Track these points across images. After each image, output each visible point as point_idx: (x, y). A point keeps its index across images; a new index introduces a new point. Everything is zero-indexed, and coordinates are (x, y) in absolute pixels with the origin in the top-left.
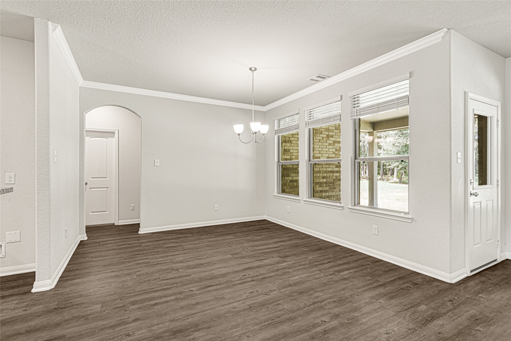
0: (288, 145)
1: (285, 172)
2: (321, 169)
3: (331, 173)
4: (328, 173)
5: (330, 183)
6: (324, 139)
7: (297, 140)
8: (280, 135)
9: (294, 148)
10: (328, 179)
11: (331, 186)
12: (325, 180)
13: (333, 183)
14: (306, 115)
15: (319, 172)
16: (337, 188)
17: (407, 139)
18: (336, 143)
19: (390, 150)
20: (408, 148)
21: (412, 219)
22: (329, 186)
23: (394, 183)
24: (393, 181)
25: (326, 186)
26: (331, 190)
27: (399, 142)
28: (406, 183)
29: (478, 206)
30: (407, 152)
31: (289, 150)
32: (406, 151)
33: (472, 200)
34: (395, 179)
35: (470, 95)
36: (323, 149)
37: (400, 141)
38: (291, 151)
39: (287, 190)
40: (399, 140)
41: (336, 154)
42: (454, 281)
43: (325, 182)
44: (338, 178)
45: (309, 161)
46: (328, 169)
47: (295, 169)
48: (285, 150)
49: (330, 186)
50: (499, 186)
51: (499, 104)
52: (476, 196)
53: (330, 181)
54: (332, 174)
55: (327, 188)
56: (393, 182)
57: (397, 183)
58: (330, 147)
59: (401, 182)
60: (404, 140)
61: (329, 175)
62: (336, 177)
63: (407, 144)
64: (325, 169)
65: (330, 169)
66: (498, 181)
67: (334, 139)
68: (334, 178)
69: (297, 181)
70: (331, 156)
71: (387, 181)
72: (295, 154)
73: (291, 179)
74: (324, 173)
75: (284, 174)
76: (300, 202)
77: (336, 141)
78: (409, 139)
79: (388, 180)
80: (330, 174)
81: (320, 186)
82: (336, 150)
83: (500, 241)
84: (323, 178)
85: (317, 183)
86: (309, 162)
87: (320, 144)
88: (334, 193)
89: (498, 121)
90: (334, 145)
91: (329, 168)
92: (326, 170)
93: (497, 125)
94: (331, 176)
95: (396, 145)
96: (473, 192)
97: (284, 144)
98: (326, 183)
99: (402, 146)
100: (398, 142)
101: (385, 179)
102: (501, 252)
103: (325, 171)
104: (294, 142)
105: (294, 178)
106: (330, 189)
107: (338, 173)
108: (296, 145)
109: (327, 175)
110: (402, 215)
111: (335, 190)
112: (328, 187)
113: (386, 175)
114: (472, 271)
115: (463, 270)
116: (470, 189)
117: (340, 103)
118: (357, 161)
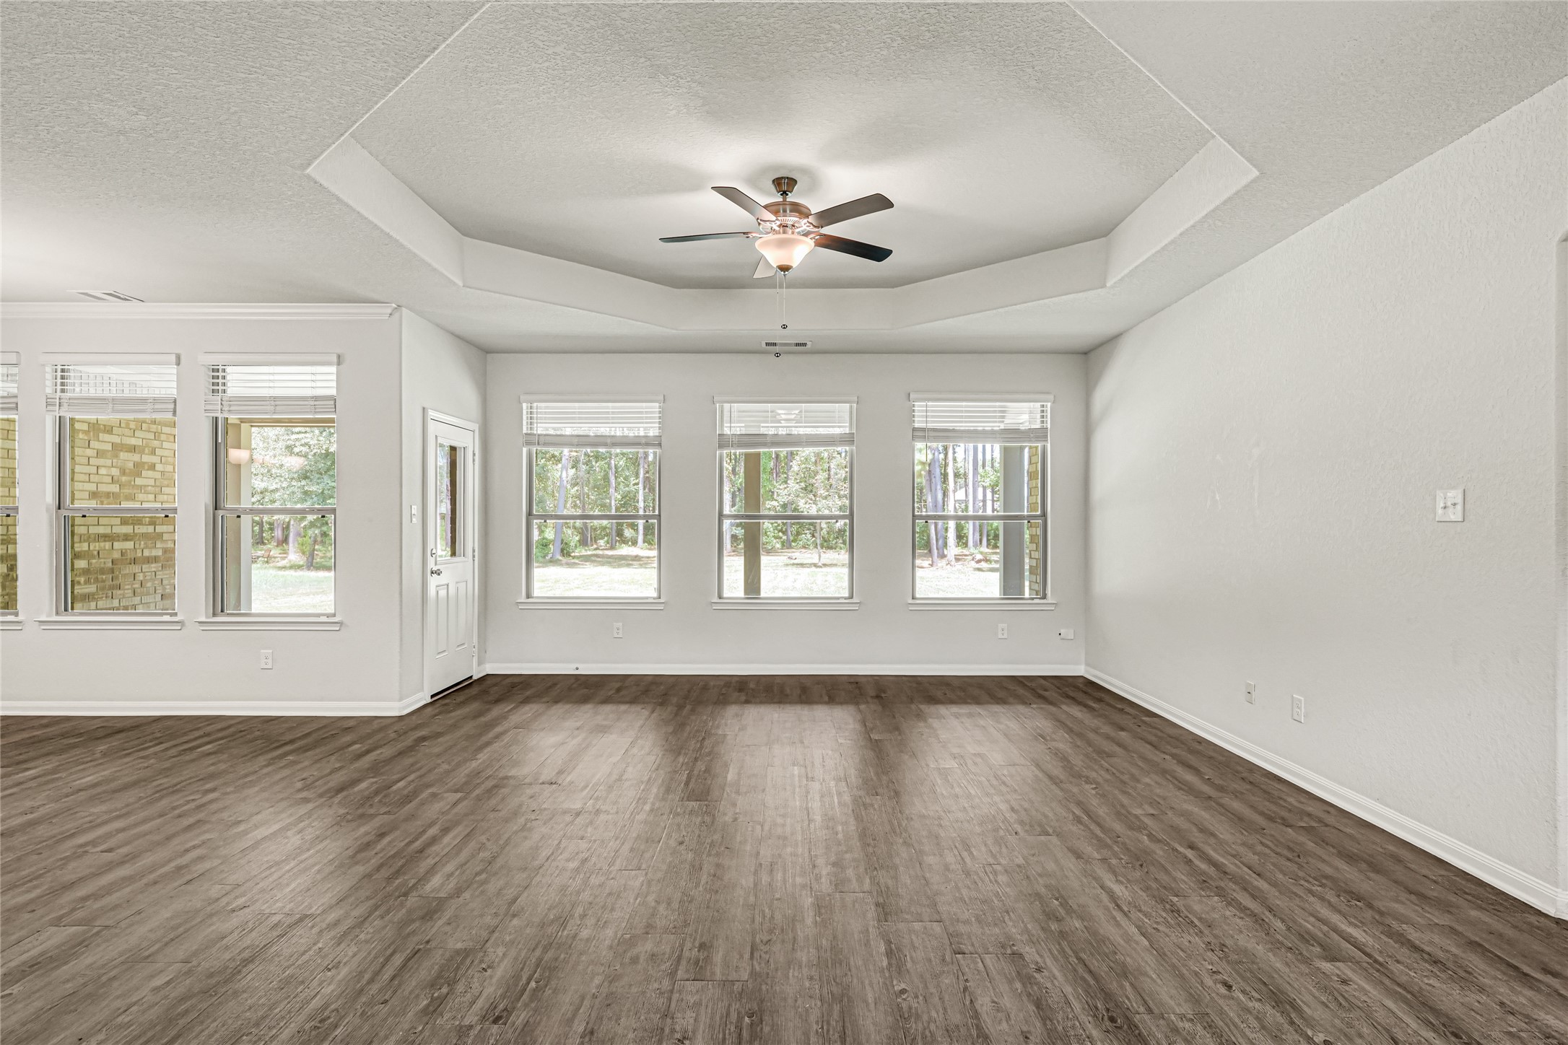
3: (105, 541)
4: (94, 541)
5: (102, 571)
10: (94, 561)
11: (103, 581)
13: (112, 571)
16: (127, 587)
17: (331, 434)
18: (121, 450)
19: (277, 465)
20: (333, 463)
21: (341, 623)
22: (97, 580)
23: (291, 567)
24: (284, 563)
25: (88, 582)
26: (106, 592)
27: (306, 441)
28: (328, 569)
29: (443, 593)
30: (331, 473)
32: (328, 470)
33: (433, 581)
34: (294, 556)
35: (431, 414)
37: (309, 440)
40: (307, 435)
41: (124, 485)
42: (405, 712)
43: (83, 569)
44: (129, 557)
45: (59, 508)
49: (100, 580)
50: (476, 559)
51: (476, 427)
52: (439, 574)
53: (102, 566)
54: (108, 545)
55: (91, 589)
56: (288, 565)
57: (299, 567)
58: (101, 462)
59: (311, 565)
60: (321, 438)
61: (97, 548)
62: (122, 554)
63: (331, 450)
65: (101, 530)
66: (474, 551)
67: (117, 440)
68: (116, 555)
70: (103, 488)
71: (267, 562)
74: (80, 542)
76: (20, 628)
77: (122, 444)
78: (335, 435)
79: (268, 560)
80: (102, 544)
82: (123, 472)
83: (476, 647)
86: (56, 512)
88: (114, 601)
89: (474, 455)
90: (117, 456)
91: (98, 524)
92: (86, 532)
93: (474, 460)
94: (105, 549)
95: (296, 450)
96: (435, 569)
99: (315, 454)
100: (303, 442)
101: (258, 557)
102: (479, 665)
103: (84, 535)
106: (103, 589)
107: (130, 540)
109: (91, 548)
110: (324, 619)
111: (119, 592)
112: (94, 583)
113: (263, 543)
114: (432, 696)
115: (419, 695)
116: (431, 565)
117: (175, 371)
118: (220, 513)
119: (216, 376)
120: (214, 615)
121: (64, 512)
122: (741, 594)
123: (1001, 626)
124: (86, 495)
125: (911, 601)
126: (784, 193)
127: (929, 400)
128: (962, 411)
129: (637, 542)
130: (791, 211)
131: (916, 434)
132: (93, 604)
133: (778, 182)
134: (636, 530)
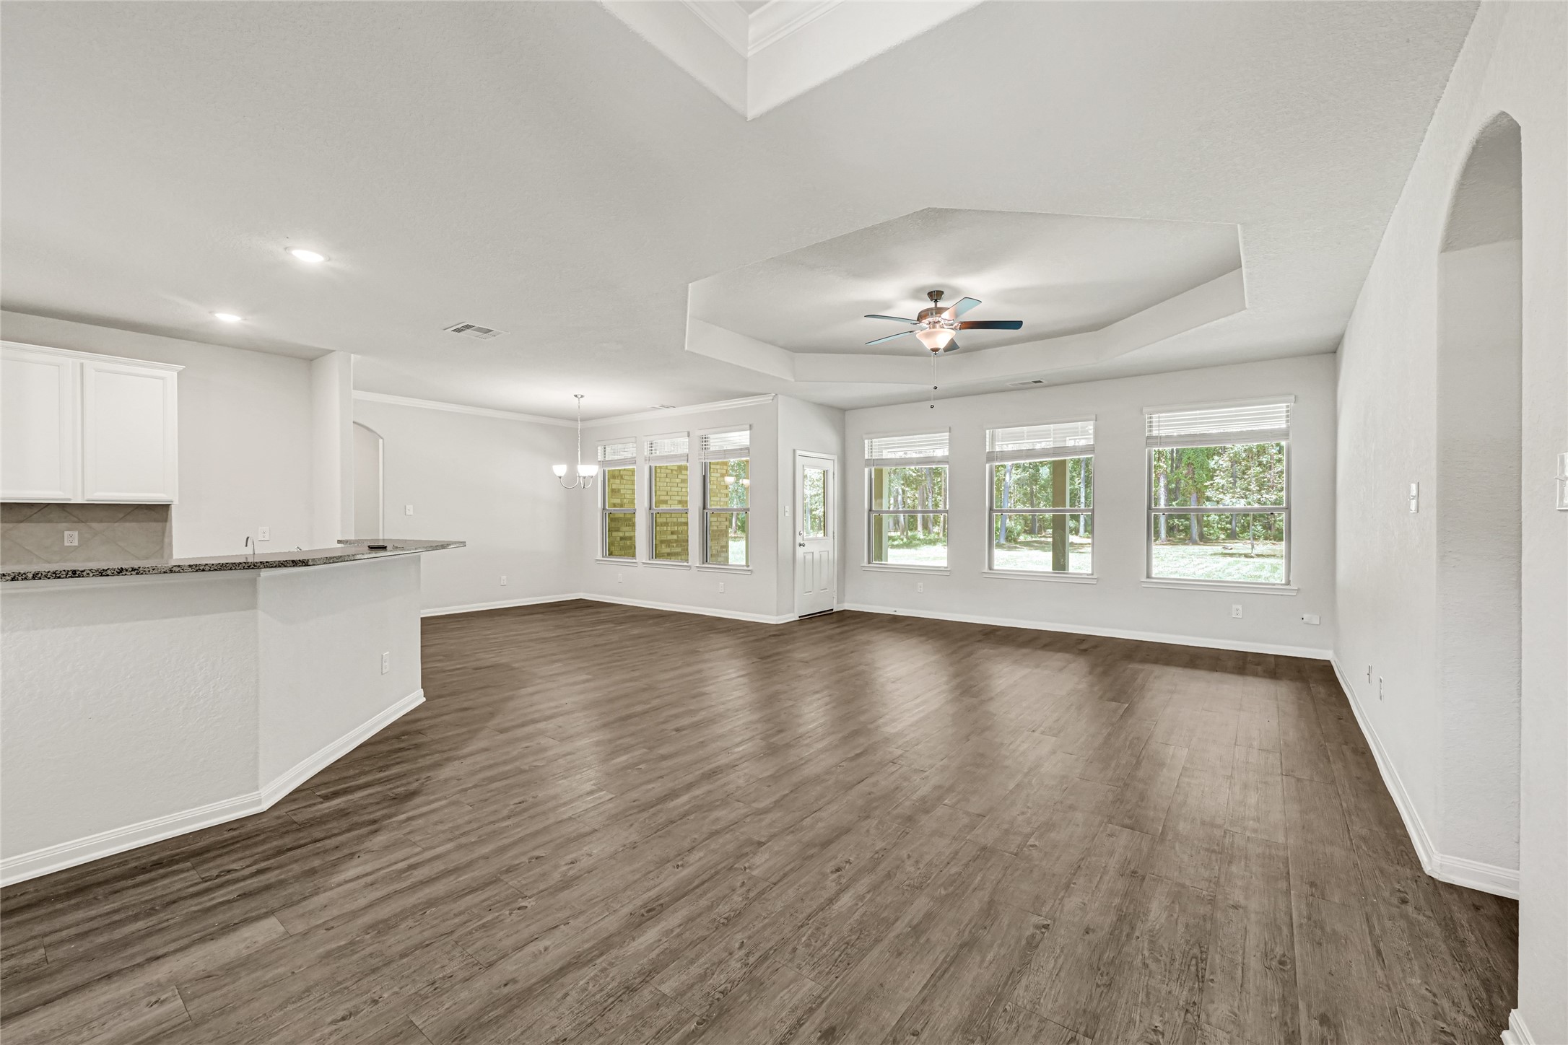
0: (618, 481)
1: (613, 525)
2: (669, 520)
6: (674, 472)
7: (631, 474)
8: (607, 469)
9: (627, 487)
12: (675, 537)
14: (646, 447)
15: (666, 524)
21: (752, 571)
22: (681, 546)
29: (809, 557)
31: (619, 490)
33: (801, 550)
35: (798, 452)
36: (673, 489)
38: (622, 491)
39: (616, 553)
42: (779, 623)
45: (650, 509)
46: (680, 520)
47: (630, 521)
48: (613, 491)
50: (836, 537)
51: (835, 457)
52: (804, 546)
64: (675, 520)
66: (834, 533)
69: (632, 538)
72: (628, 496)
73: (621, 534)
75: (612, 528)
76: (636, 566)
81: (668, 546)
83: (836, 592)
84: (673, 533)
85: (662, 542)
86: (649, 511)
87: (668, 480)
89: (834, 474)
93: (834, 478)
96: (802, 543)
97: (612, 481)
98: (676, 541)
102: (838, 603)
103: (676, 522)
104: (626, 477)
105: (627, 534)
108: (630, 482)
110: (745, 568)
114: (801, 617)
115: (791, 615)
116: (799, 540)
117: (687, 440)
118: (706, 511)
119: (705, 440)
120: (703, 563)
121: (652, 511)
122: (1050, 569)
123: (1234, 607)
124: (676, 502)
125: (1145, 580)
126: (936, 301)
127: (1161, 412)
128: (1196, 419)
129: (1079, 532)
130: (936, 314)
131: (1149, 441)
132: (680, 558)
133: (930, 294)
134: (1078, 521)
